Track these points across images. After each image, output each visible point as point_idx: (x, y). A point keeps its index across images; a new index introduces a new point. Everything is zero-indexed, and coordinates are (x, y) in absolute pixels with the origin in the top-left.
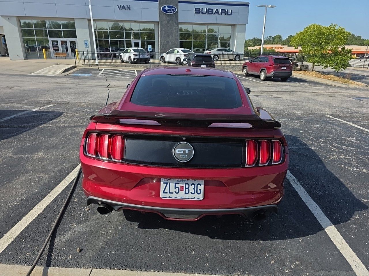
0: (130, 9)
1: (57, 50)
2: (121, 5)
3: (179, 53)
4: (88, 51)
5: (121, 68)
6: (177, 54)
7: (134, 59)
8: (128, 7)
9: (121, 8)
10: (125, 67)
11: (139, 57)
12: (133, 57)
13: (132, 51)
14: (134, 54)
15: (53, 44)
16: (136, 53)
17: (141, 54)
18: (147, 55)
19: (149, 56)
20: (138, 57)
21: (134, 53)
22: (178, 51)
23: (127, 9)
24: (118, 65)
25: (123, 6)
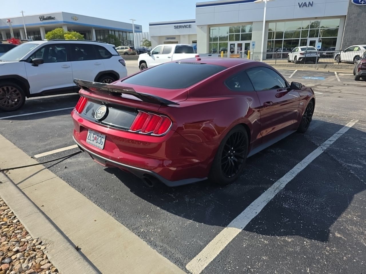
0: (312, 5)
1: (232, 52)
2: (302, 3)
3: (360, 50)
4: (254, 52)
5: (283, 68)
6: (358, 51)
7: (300, 58)
8: (310, 4)
9: (302, 6)
10: (287, 66)
11: (305, 57)
12: (299, 56)
13: (300, 50)
14: (300, 54)
15: (231, 47)
16: (303, 52)
17: (308, 53)
18: (316, 54)
19: (319, 55)
20: (303, 56)
21: (301, 52)
22: (359, 47)
23: (309, 6)
24: (280, 65)
25: (305, 3)
